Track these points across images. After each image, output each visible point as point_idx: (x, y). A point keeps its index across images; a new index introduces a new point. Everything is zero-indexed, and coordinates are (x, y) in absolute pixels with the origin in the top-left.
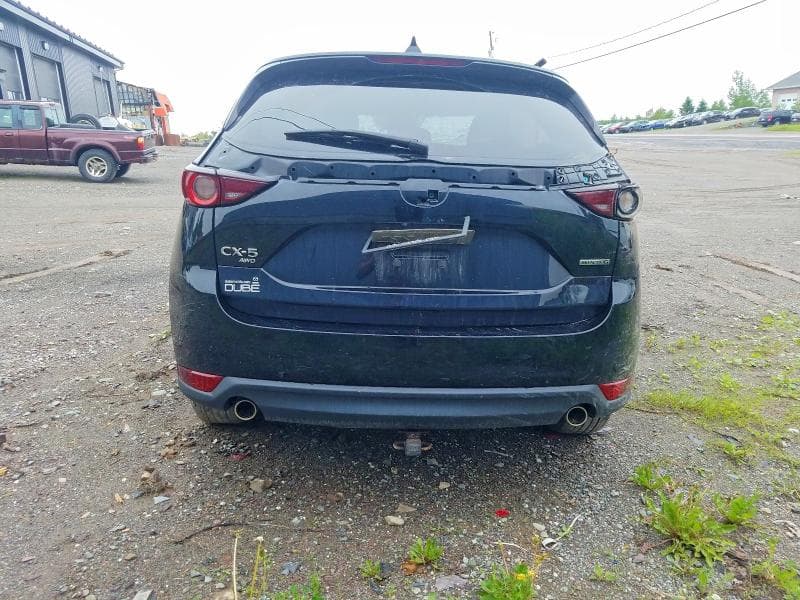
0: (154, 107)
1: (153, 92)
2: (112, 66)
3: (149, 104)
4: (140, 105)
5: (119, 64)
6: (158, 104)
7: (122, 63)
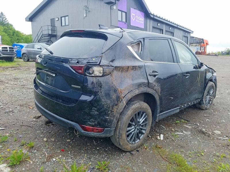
0: (202, 44)
1: (203, 39)
2: (190, 33)
3: (201, 43)
4: (198, 43)
5: (192, 32)
6: (203, 43)
7: (193, 32)
